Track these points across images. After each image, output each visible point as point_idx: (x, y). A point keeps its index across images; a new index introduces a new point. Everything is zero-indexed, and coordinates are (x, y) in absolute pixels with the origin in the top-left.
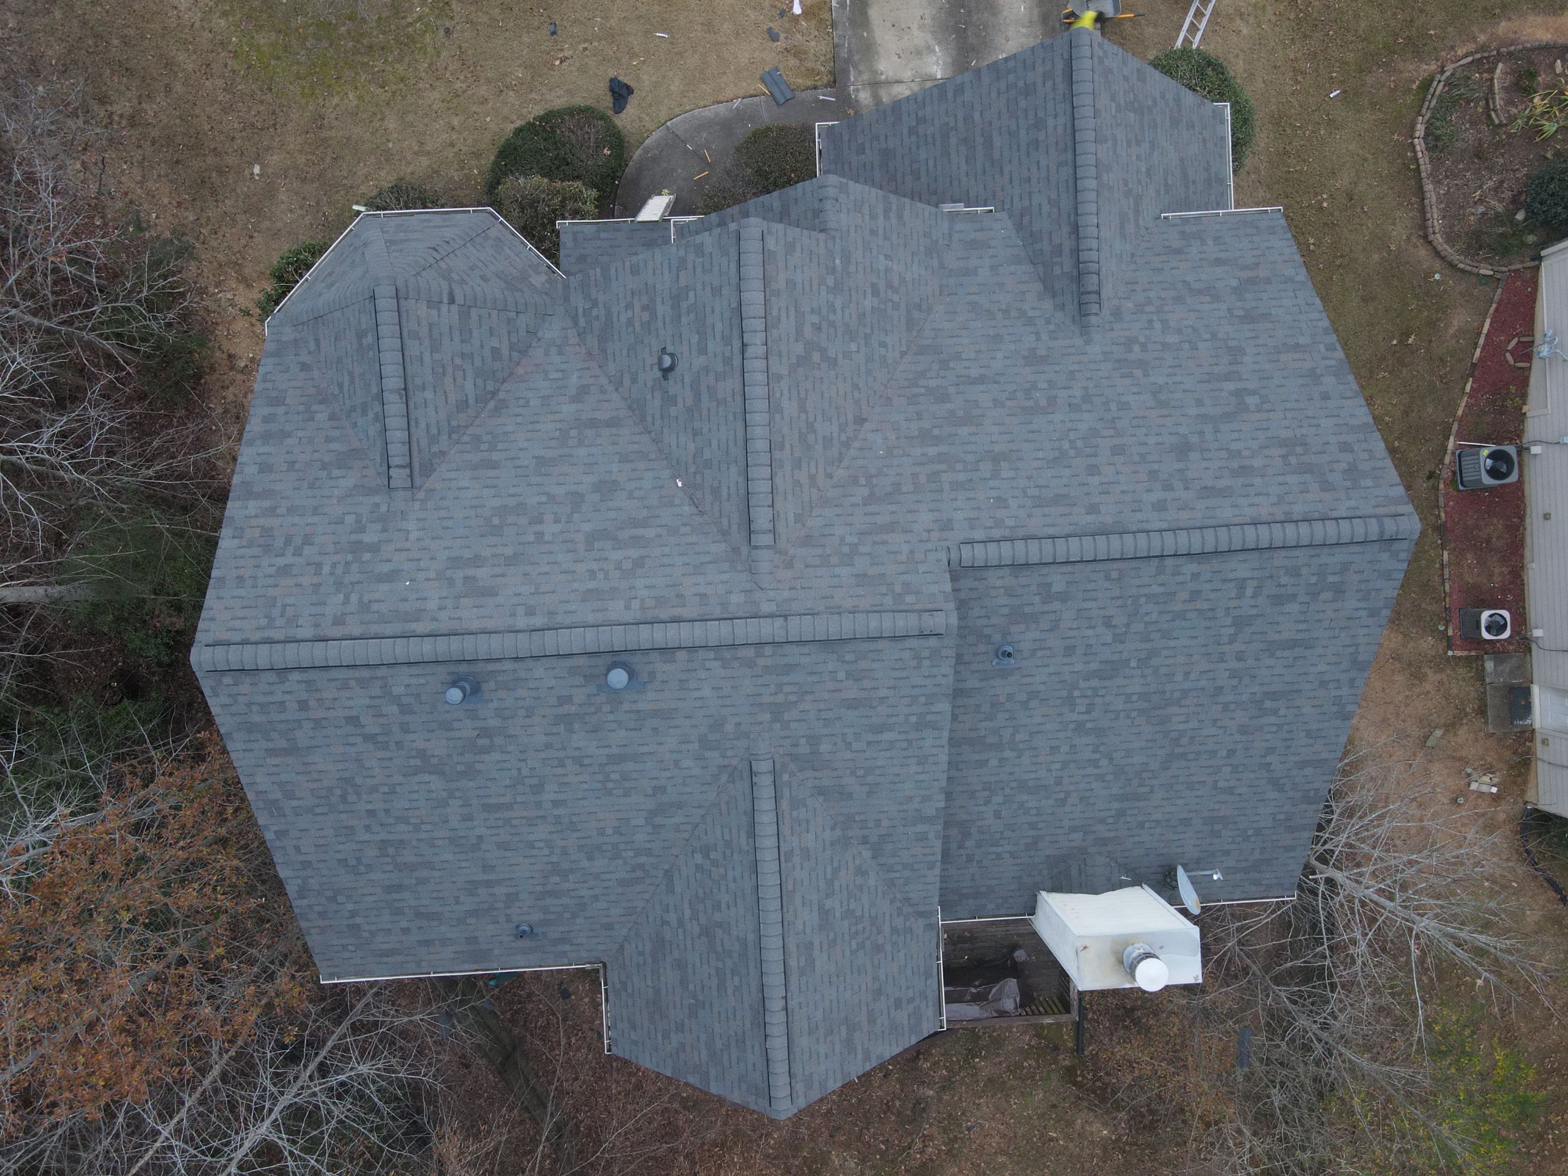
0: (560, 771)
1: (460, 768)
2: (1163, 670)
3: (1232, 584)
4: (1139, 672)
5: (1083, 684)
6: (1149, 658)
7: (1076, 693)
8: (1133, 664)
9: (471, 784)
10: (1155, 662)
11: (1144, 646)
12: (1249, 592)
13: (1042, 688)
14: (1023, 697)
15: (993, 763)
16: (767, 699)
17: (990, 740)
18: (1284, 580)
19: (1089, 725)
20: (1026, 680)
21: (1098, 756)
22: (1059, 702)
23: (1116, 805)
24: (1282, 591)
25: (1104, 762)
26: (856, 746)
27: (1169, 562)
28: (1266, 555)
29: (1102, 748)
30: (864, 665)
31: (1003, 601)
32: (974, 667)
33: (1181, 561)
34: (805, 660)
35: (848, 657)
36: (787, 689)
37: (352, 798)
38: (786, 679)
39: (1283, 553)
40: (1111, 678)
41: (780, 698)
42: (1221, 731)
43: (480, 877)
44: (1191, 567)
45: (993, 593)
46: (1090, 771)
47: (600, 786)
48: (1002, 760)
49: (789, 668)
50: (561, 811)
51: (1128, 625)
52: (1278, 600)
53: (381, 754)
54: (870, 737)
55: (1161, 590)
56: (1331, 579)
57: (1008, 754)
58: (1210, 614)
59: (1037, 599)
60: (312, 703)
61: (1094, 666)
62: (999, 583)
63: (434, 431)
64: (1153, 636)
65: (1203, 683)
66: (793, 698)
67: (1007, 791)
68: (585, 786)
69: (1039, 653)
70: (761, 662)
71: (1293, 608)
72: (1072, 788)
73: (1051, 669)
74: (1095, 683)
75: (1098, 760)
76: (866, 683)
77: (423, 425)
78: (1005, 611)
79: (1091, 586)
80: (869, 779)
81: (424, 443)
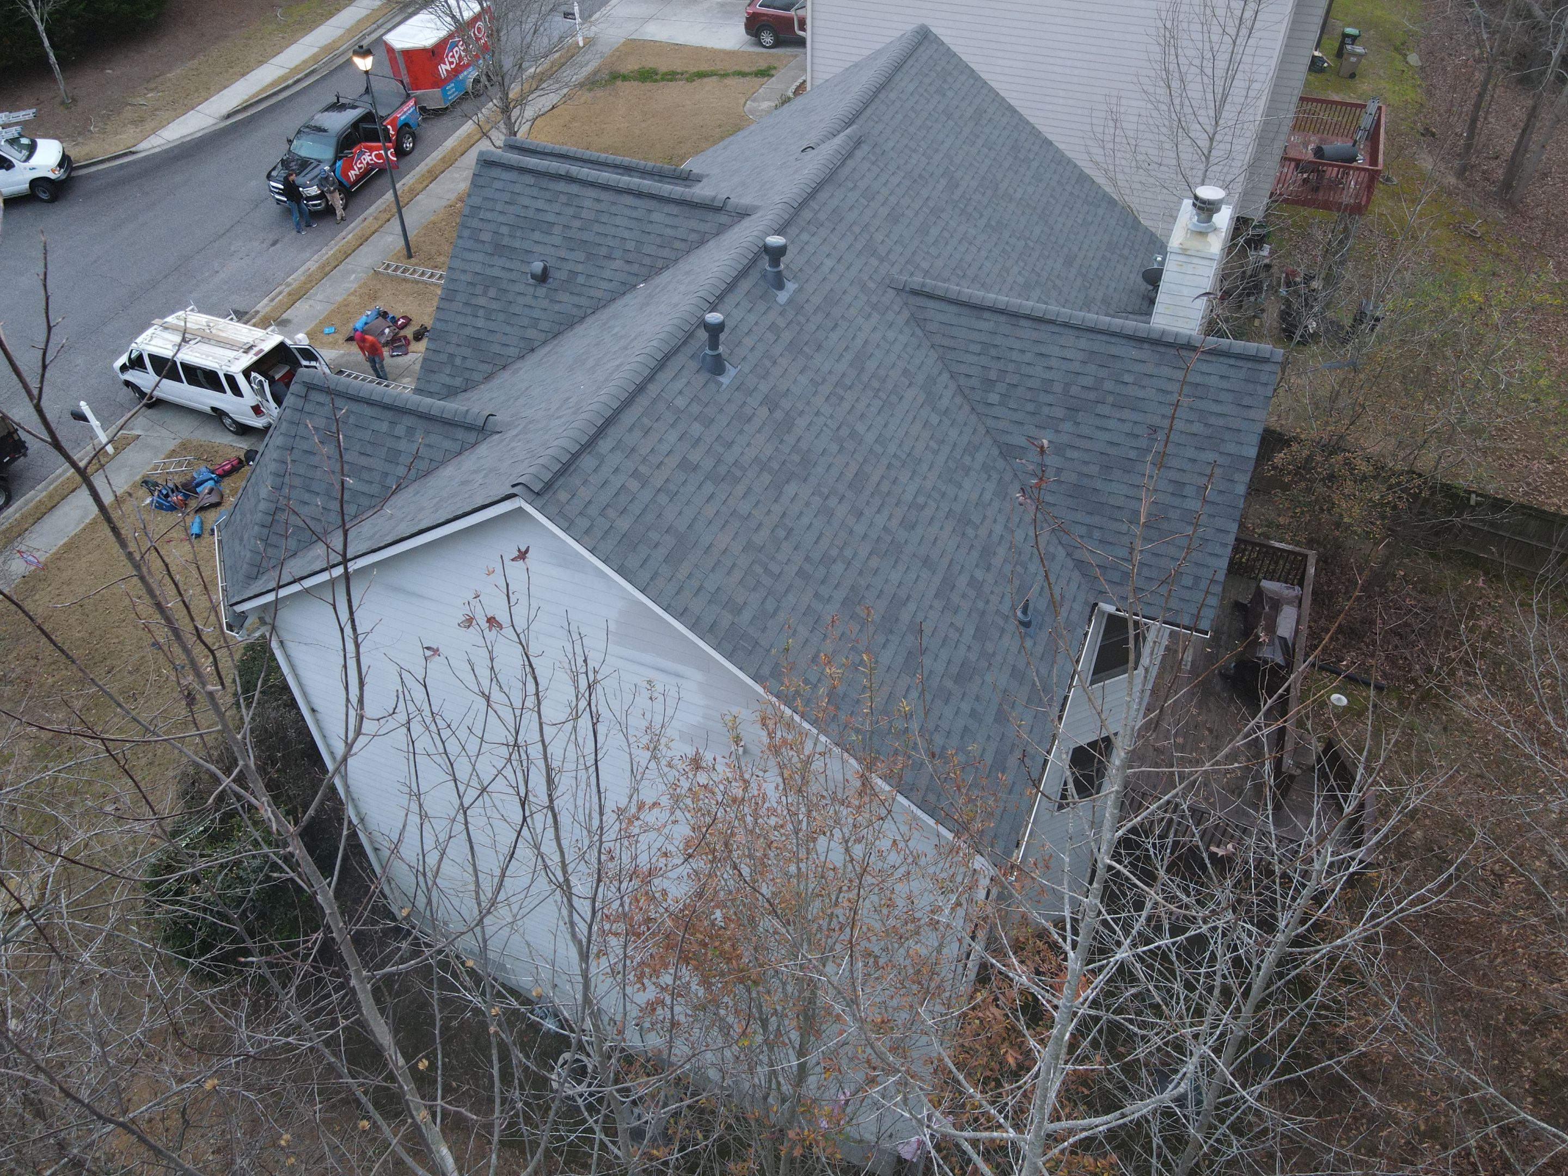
1: (797, 458)
2: (966, 164)
3: (916, 95)
4: (961, 172)
5: (955, 197)
6: (952, 161)
7: (961, 206)
8: (952, 168)
9: (820, 470)
10: (956, 161)
11: (941, 154)
12: (927, 95)
18: (927, 80)
19: (993, 223)
21: (1023, 241)
23: (1074, 271)
24: (934, 87)
25: (1030, 244)
26: (934, 251)
27: (881, 96)
28: (903, 70)
29: (1017, 235)
30: (861, 185)
33: (884, 93)
35: (850, 185)
37: (775, 568)
38: (847, 222)
40: (958, 184)
41: (862, 240)
42: (1033, 187)
44: (892, 95)
46: (1035, 255)
49: (837, 215)
51: (919, 146)
52: (940, 93)
53: (740, 490)
54: (929, 240)
55: (900, 116)
56: (938, 69)
58: (933, 118)
60: (643, 469)
61: (943, 182)
64: (935, 146)
65: (987, 161)
66: (867, 236)
71: (950, 94)
74: (957, 192)
75: (1027, 244)
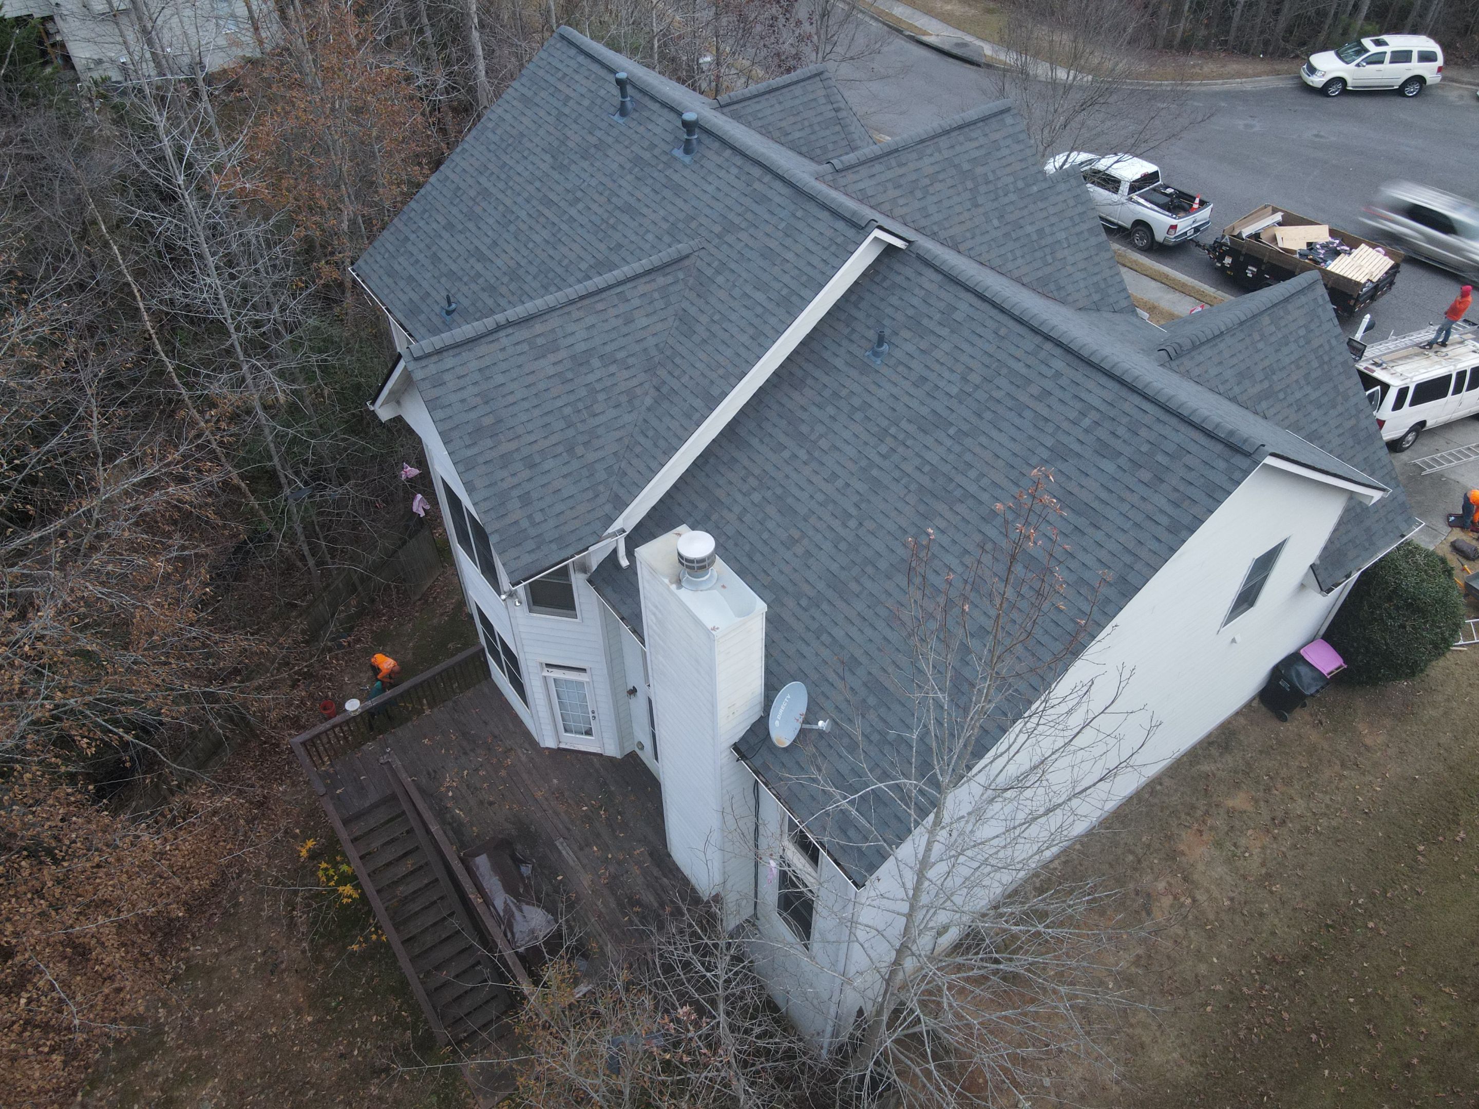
0: (596, 197)
2: (968, 457)
3: (1079, 405)
4: (948, 442)
5: (904, 424)
6: (966, 435)
7: (893, 430)
8: (952, 431)
9: (557, 176)
10: (968, 442)
11: (974, 419)
12: (1086, 422)
13: (876, 404)
14: (856, 402)
15: (786, 454)
16: (731, 216)
17: (804, 429)
18: (1121, 431)
19: (875, 472)
20: (872, 388)
21: (853, 511)
22: (875, 429)
23: (821, 586)
24: (1112, 441)
25: (852, 523)
26: (737, 292)
27: (1048, 346)
28: (1124, 393)
29: (863, 506)
30: (800, 225)
31: (915, 301)
32: (853, 348)
33: (1058, 351)
34: (777, 199)
35: (799, 214)
36: (749, 216)
37: (510, 149)
38: (754, 207)
39: (1137, 400)
40: (925, 432)
41: (737, 220)
42: (960, 570)
43: (484, 249)
44: (1059, 364)
45: (917, 291)
46: (836, 524)
47: (598, 222)
48: (795, 456)
49: (761, 199)
50: (565, 227)
51: (977, 387)
52: (1104, 450)
53: (551, 129)
54: (749, 289)
55: (1024, 371)
56: (1160, 458)
57: (802, 454)
58: (1041, 424)
59: (938, 316)
60: (567, 79)
61: (924, 411)
62: (927, 285)
63: (760, 115)
64: (988, 415)
65: (985, 497)
66: (744, 225)
67: (769, 494)
68: (593, 218)
69: (900, 369)
70: (757, 185)
71: (1109, 467)
72: (811, 533)
73: (895, 391)
74: (912, 428)
75: (851, 516)
76: (788, 242)
77: (758, 107)
78: (911, 312)
79: (979, 330)
80: (715, 328)
81: (749, 110)
